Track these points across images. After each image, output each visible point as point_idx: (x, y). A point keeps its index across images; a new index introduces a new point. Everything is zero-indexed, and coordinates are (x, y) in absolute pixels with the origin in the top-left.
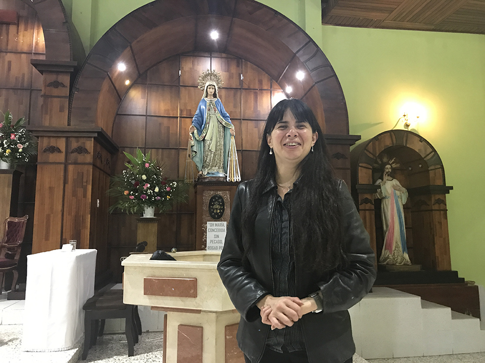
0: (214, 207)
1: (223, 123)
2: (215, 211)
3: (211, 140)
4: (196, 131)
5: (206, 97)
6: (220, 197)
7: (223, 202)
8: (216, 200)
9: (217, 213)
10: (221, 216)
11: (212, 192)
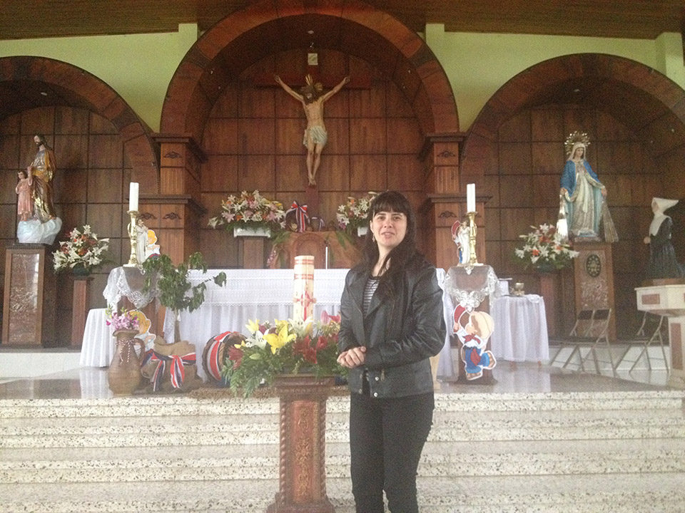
0: (592, 266)
1: (594, 184)
2: (592, 270)
3: (583, 201)
4: (567, 193)
5: (574, 158)
6: (596, 257)
7: (599, 260)
8: (593, 259)
9: (595, 272)
10: (598, 275)
11: (588, 252)
